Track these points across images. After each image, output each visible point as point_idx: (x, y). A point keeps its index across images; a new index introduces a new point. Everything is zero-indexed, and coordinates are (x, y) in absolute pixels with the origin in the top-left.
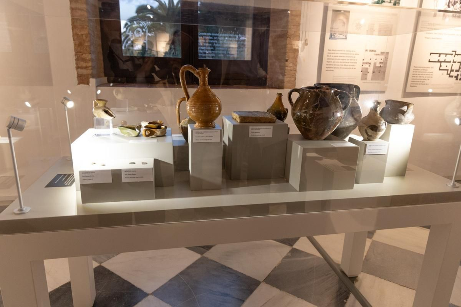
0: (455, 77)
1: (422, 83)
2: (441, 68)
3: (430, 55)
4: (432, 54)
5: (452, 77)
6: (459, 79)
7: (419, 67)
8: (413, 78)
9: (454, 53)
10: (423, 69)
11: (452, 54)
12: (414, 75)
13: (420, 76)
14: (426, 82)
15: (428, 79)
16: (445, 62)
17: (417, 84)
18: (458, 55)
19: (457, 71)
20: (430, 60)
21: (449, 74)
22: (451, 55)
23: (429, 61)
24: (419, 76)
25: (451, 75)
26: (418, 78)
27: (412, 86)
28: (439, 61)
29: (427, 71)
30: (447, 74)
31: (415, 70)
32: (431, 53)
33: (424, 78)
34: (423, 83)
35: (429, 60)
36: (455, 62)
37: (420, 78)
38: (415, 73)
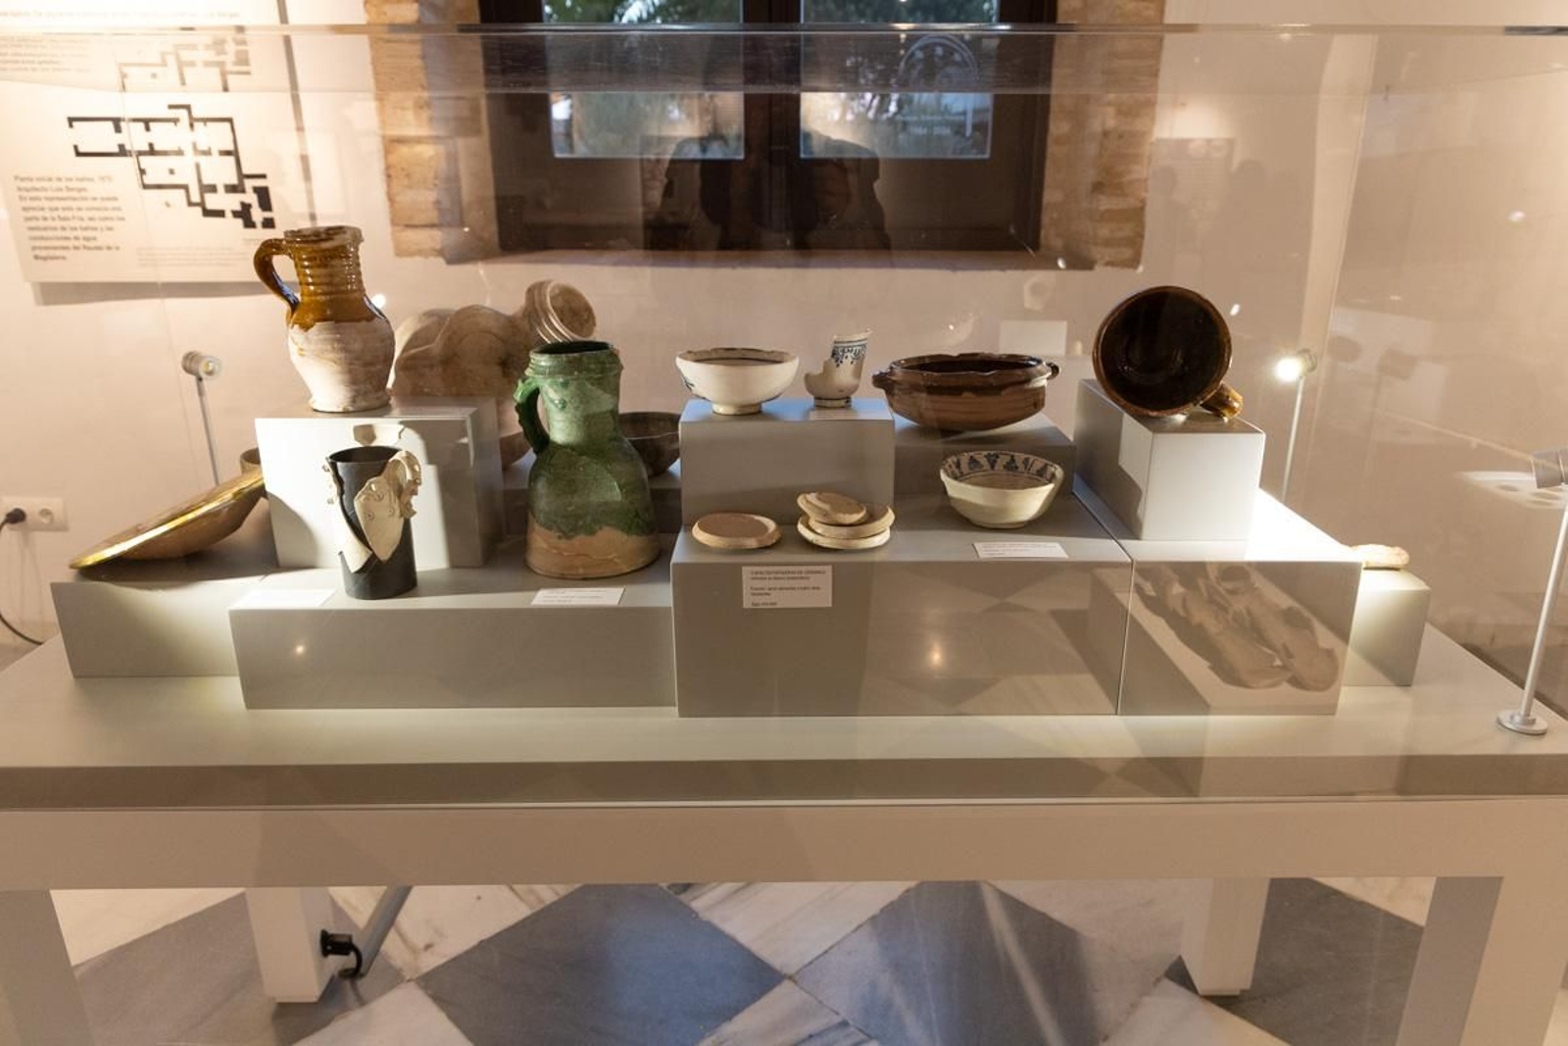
0: (236, 214)
1: (82, 243)
2: (148, 180)
3: (71, 126)
4: (75, 124)
5: (220, 214)
6: (259, 224)
7: (38, 179)
8: (33, 224)
9: (182, 114)
10: (62, 185)
11: (175, 121)
12: (31, 214)
13: (62, 214)
14: (103, 239)
15: (110, 229)
16: (152, 151)
17: (66, 248)
18: (205, 120)
19: (232, 189)
20: (82, 149)
21: (202, 204)
22: (171, 125)
23: (79, 154)
24: (55, 214)
25: (210, 206)
26: (58, 224)
27: (45, 259)
28: (122, 152)
29: (83, 194)
30: (191, 204)
31: (27, 190)
32: (71, 120)
33: (84, 224)
34: (92, 244)
35: (76, 147)
36: (208, 153)
37: (64, 224)
38: (29, 204)
